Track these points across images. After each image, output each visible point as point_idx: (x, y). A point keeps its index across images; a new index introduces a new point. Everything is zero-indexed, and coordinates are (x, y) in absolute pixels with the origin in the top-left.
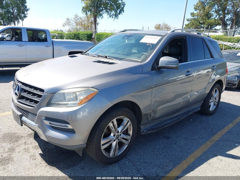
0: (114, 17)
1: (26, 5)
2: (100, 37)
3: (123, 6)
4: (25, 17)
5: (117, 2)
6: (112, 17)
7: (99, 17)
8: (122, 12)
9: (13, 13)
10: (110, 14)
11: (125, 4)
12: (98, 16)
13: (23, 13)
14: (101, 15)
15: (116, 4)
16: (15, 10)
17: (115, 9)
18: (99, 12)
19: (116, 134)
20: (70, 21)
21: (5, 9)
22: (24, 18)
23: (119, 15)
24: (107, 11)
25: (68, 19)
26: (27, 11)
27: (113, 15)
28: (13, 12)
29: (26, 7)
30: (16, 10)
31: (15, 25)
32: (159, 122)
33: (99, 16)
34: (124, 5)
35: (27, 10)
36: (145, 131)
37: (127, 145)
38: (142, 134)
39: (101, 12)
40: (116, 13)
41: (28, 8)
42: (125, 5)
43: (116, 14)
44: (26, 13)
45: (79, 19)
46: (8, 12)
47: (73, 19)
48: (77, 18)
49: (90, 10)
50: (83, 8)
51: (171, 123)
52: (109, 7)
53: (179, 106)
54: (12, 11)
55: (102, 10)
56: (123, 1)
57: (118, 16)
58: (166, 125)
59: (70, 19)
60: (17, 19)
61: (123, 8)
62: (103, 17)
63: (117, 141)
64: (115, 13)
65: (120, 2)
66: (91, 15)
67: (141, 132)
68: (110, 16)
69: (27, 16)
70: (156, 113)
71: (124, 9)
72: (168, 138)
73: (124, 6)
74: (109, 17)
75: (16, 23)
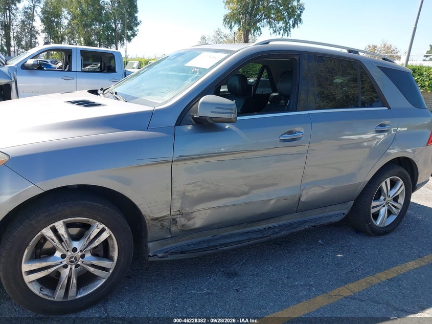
0: (282, 32)
1: (136, 15)
2: (248, 68)
3: (299, 12)
4: (134, 35)
5: (289, 4)
6: (278, 32)
7: (254, 33)
8: (299, 22)
9: (115, 30)
10: (275, 27)
11: (304, 7)
12: (252, 32)
13: (131, 29)
14: (258, 29)
15: (287, 9)
16: (119, 25)
17: (284, 18)
18: (255, 23)
19: (69, 254)
20: (207, 42)
21: (104, 23)
22: (132, 38)
23: (292, 29)
24: (269, 22)
25: (204, 38)
26: (137, 26)
27: (280, 28)
28: (116, 28)
29: (136, 19)
30: (121, 24)
31: (117, 49)
32: (209, 237)
33: (254, 31)
34: (302, 9)
35: (137, 24)
36: (160, 255)
37: (104, 280)
38: (150, 259)
39: (258, 24)
40: (287, 24)
41: (138, 21)
42: (304, 9)
43: (286, 27)
44: (135, 29)
45: (223, 37)
46: (108, 28)
47: (212, 38)
48: (219, 37)
49: (238, 21)
50: (226, 17)
51: (239, 242)
52: (273, 14)
53: (267, 208)
54: (114, 27)
55: (259, 21)
56: (300, 2)
57: (290, 30)
58: (226, 245)
59: (207, 37)
60: (121, 39)
61: (299, 15)
62: (261, 33)
63: (71, 269)
64: (284, 25)
65: (295, 3)
66: (239, 29)
67: (149, 256)
68: (275, 32)
69: (136, 33)
70: (193, 218)
71: (301, 18)
72: (231, 275)
73: (301, 12)
74: (272, 33)
75: (119, 45)
